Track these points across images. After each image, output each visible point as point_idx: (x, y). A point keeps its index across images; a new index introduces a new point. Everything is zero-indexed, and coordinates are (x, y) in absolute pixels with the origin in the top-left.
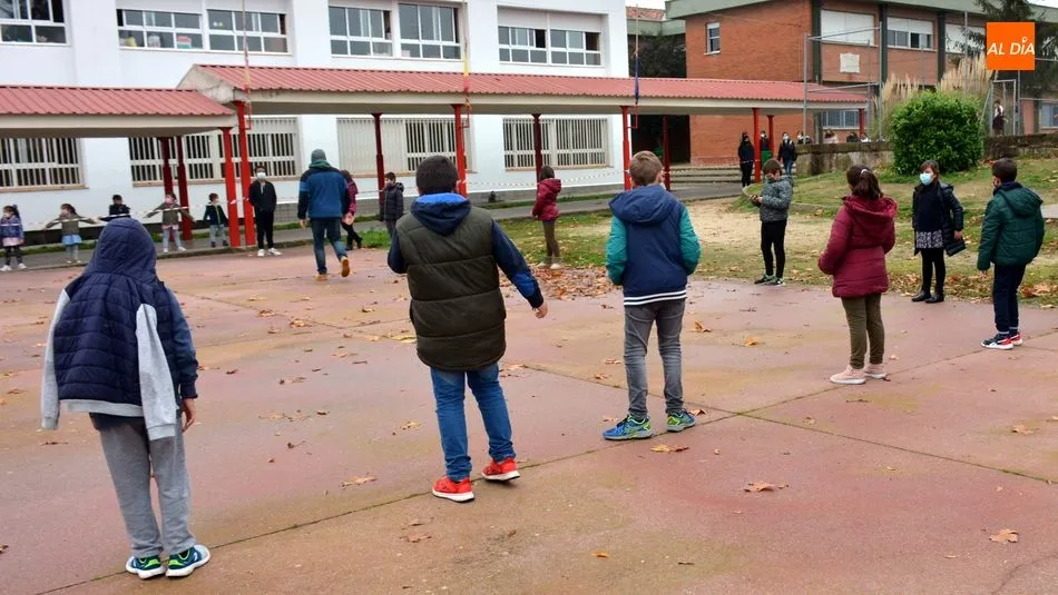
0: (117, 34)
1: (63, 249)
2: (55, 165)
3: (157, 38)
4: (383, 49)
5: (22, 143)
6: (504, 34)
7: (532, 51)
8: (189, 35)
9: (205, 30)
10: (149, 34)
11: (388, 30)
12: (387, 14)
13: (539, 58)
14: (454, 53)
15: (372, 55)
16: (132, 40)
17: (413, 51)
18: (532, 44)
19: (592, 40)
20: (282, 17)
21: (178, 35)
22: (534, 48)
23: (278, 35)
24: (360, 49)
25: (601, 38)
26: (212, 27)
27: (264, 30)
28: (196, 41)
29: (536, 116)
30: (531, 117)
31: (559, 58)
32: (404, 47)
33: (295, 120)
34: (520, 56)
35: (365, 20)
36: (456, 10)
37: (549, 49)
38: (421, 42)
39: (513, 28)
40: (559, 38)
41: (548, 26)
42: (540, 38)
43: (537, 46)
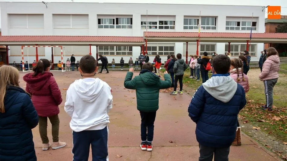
0: (141, 26)
1: (111, 67)
2: (128, 51)
3: (149, 27)
4: (197, 28)
5: (123, 47)
6: (228, 23)
7: (236, 27)
8: (155, 26)
9: (158, 25)
10: (147, 26)
11: (198, 23)
12: (198, 20)
13: (238, 29)
14: (215, 28)
15: (194, 29)
16: (144, 28)
17: (204, 28)
18: (236, 25)
19: (254, 24)
20: (174, 22)
21: (153, 26)
22: (236, 26)
23: (173, 25)
24: (191, 28)
25: (257, 23)
26: (159, 24)
27: (170, 24)
28: (156, 27)
29: (229, 43)
30: (228, 43)
31: (243, 29)
32: (202, 27)
33: (174, 43)
34: (232, 28)
35: (193, 21)
36: (216, 18)
37: (241, 26)
38: (206, 26)
39: (231, 22)
40: (244, 23)
41: (241, 21)
42: (238, 24)
43: (237, 26)
